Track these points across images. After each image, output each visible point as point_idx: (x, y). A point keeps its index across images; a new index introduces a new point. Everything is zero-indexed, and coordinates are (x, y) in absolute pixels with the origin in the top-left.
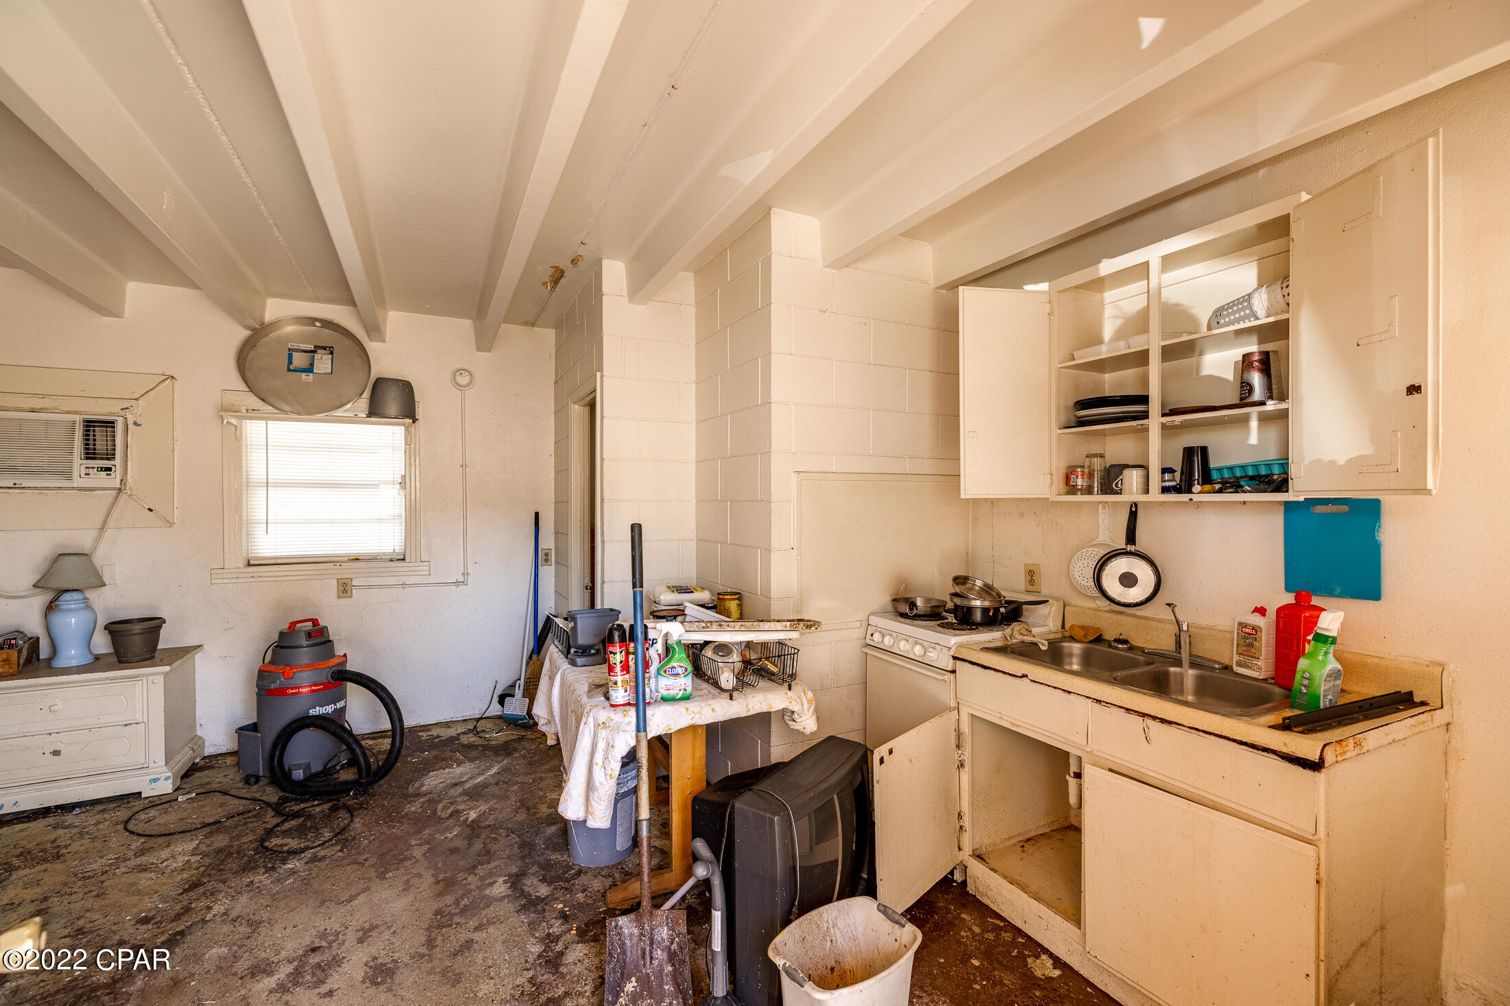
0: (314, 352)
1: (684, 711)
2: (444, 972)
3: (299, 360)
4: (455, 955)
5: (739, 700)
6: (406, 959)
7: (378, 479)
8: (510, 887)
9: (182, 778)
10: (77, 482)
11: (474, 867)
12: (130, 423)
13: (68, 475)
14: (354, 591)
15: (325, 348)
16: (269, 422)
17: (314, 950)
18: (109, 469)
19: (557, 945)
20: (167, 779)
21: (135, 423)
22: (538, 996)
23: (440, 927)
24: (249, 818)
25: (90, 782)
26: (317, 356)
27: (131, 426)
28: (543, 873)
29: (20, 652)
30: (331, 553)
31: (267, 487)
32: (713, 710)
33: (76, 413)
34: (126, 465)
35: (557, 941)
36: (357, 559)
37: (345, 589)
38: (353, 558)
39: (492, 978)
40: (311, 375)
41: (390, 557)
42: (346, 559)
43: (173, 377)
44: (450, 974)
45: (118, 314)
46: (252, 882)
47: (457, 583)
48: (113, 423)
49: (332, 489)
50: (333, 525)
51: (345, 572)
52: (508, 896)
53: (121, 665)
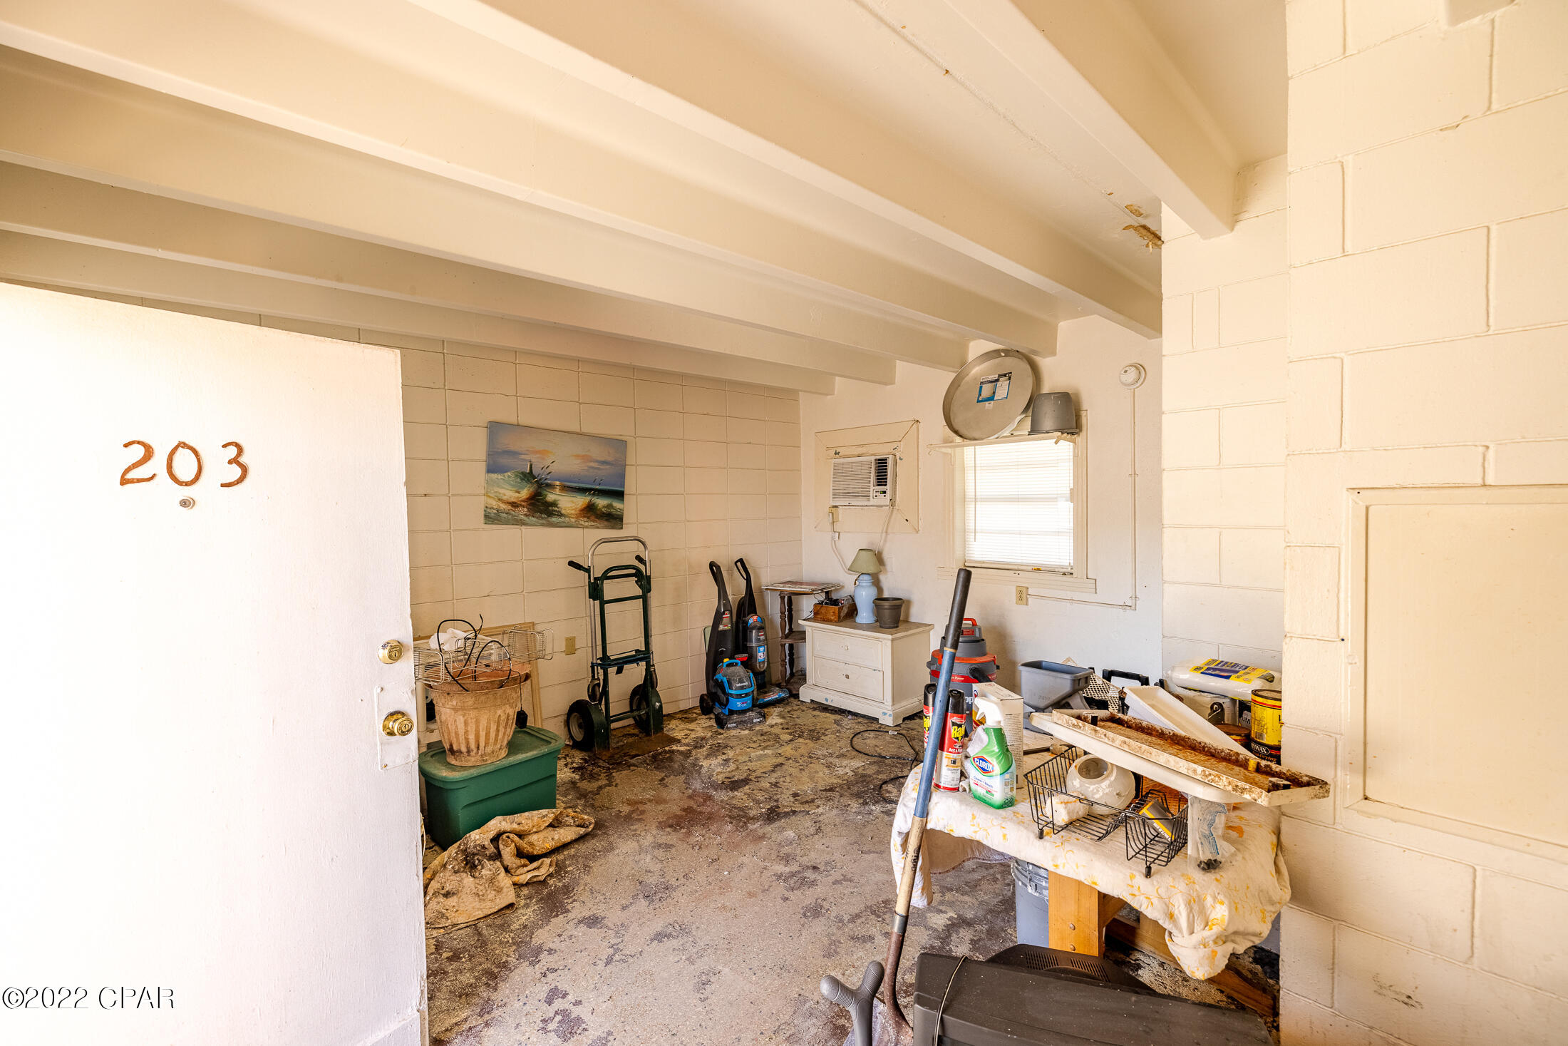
0: (997, 381)
1: (969, 817)
2: (836, 943)
3: (986, 391)
4: (853, 938)
5: (1048, 844)
6: (833, 914)
7: (1056, 492)
8: (947, 926)
9: (904, 719)
10: (872, 502)
11: (950, 890)
12: (898, 458)
13: (867, 496)
14: (1029, 599)
15: (1005, 375)
16: (976, 447)
17: (815, 868)
18: (885, 492)
19: (904, 998)
20: (890, 715)
21: (900, 459)
22: (842, 1016)
23: (874, 912)
24: (898, 763)
25: (858, 702)
26: (999, 384)
27: (898, 460)
28: (983, 936)
29: (841, 609)
30: (1020, 561)
31: (975, 501)
32: (1005, 836)
33: (872, 455)
34: (895, 488)
35: (909, 996)
36: (1039, 570)
37: (1022, 596)
38: (1036, 568)
39: (843, 975)
40: (992, 402)
41: (1063, 570)
42: (1030, 568)
43: (917, 421)
44: (833, 947)
45: (893, 383)
46: (849, 805)
47: (1125, 606)
48: (886, 459)
49: (1020, 503)
50: (1022, 536)
51: (1023, 580)
52: (936, 930)
53: (881, 629)
